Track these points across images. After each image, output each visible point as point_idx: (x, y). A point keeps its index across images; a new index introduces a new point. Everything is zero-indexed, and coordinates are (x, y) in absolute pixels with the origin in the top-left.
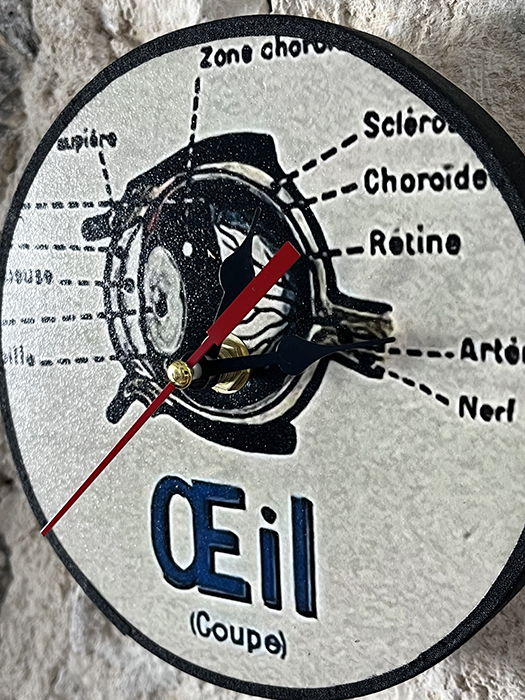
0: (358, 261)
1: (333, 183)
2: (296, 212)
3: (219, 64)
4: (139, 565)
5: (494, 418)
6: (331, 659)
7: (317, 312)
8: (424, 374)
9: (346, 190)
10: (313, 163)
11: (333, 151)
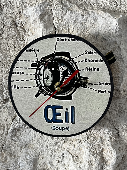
0: (83, 71)
1: (80, 60)
2: (73, 64)
3: (61, 41)
4: (41, 120)
5: (103, 92)
6: (77, 129)
7: (76, 79)
8: (93, 87)
9: (82, 61)
10: (77, 57)
11: (80, 56)
